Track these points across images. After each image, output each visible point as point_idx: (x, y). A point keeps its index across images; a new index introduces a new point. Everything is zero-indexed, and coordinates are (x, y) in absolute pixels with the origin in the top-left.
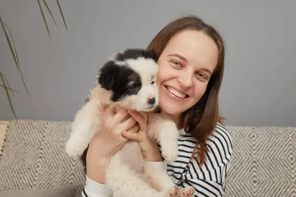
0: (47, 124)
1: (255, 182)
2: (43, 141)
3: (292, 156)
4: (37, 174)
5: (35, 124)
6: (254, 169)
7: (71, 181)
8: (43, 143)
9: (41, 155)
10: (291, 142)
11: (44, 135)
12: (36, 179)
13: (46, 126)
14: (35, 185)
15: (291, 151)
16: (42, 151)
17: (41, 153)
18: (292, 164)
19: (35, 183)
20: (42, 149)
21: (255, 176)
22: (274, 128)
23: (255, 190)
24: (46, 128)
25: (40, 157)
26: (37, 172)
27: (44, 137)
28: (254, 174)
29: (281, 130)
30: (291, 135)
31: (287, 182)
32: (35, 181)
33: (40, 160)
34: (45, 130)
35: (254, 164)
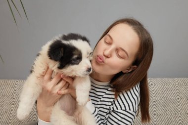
0: (17, 82)
1: (155, 114)
2: (15, 93)
3: (178, 97)
4: (11, 116)
5: (9, 82)
6: (154, 106)
7: (34, 119)
8: (14, 95)
9: (13, 103)
10: (177, 88)
11: (15, 89)
12: (11, 118)
13: (16, 83)
14: (10, 123)
15: (178, 94)
16: (14, 100)
17: (14, 101)
18: (179, 102)
19: (10, 121)
20: (14, 98)
21: (155, 111)
22: (166, 79)
23: (155, 120)
24: (16, 84)
25: (13, 104)
26: (11, 114)
27: (15, 91)
28: (154, 109)
29: (170, 80)
30: (177, 83)
31: (176, 114)
32: (11, 120)
33: (13, 106)
34: (16, 86)
35: (154, 103)
